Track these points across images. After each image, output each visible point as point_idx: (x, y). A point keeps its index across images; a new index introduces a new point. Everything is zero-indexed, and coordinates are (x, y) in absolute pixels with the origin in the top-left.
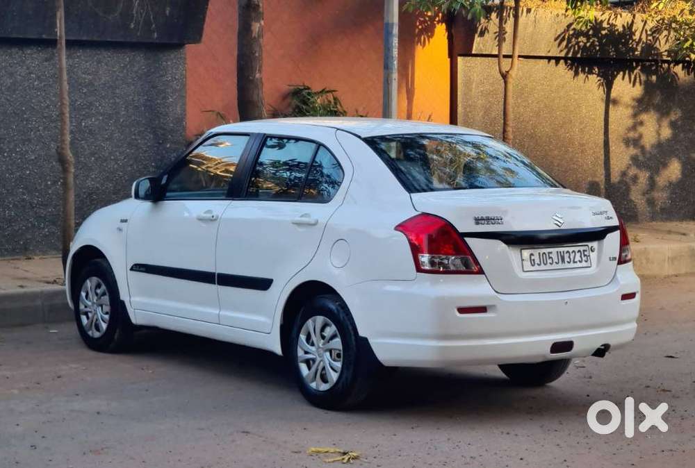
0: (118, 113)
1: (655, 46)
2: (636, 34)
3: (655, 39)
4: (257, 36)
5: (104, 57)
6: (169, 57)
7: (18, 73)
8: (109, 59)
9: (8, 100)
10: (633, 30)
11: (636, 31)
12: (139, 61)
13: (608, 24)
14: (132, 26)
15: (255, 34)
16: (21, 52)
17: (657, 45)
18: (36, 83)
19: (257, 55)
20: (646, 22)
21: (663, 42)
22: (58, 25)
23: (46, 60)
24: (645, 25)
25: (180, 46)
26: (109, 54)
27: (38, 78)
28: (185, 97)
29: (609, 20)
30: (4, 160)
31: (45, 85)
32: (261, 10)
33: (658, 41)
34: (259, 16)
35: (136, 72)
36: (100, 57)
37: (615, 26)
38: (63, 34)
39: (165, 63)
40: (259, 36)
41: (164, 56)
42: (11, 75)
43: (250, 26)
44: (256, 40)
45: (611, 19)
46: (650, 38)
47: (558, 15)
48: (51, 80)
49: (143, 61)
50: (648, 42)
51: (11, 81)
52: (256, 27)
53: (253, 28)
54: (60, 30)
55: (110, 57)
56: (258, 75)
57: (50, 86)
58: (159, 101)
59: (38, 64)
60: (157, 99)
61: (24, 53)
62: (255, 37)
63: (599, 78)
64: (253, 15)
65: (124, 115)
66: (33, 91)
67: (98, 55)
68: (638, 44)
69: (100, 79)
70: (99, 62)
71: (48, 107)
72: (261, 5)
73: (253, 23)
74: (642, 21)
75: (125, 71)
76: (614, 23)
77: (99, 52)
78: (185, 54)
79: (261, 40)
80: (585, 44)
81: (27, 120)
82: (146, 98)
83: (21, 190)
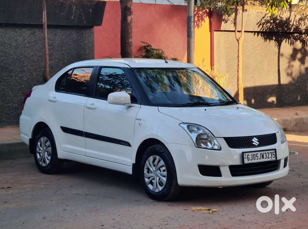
0: (64, 58)
1: (299, 27)
2: (292, 21)
3: (299, 24)
4: (130, 23)
5: (58, 32)
6: (87, 33)
7: (19, 40)
8: (60, 33)
9: (14, 52)
10: (290, 20)
11: (291, 20)
12: (74, 34)
13: (280, 17)
14: (72, 18)
15: (129, 21)
16: (20, 30)
17: (300, 27)
18: (27, 45)
19: (130, 31)
20: (296, 16)
21: (303, 25)
22: (44, 18)
23: (32, 34)
24: (295, 17)
25: (92, 27)
26: (60, 31)
27: (28, 42)
28: (94, 51)
29: (280, 15)
30: (13, 80)
31: (31, 46)
32: (131, 10)
33: (301, 25)
34: (131, 13)
35: (72, 39)
36: (56, 32)
37: (283, 18)
38: (46, 22)
39: (85, 35)
40: (131, 23)
41: (85, 32)
42: (16, 41)
43: (127, 18)
44: (130, 24)
45: (281, 15)
46: (297, 23)
47: (258, 12)
48: (34, 43)
49: (75, 34)
50: (297, 25)
51: (16, 44)
52: (129, 18)
53: (128, 19)
54: (45, 20)
55: (60, 32)
56: (130, 40)
57: (34, 46)
58: (82, 53)
59: (28, 36)
60: (81, 52)
61: (21, 31)
62: (129, 23)
63: (275, 42)
64: (128, 13)
65: (67, 59)
66: (26, 48)
67: (55, 31)
68: (292, 26)
69: (56, 43)
70: (55, 35)
71: (32, 55)
72: (131, 8)
73: (128, 17)
74: (295, 15)
75: (67, 39)
76: (282, 16)
77: (55, 30)
78: (94, 31)
79: (131, 24)
80: (270, 26)
81: (23, 62)
82: (76, 51)
83: (20, 94)
